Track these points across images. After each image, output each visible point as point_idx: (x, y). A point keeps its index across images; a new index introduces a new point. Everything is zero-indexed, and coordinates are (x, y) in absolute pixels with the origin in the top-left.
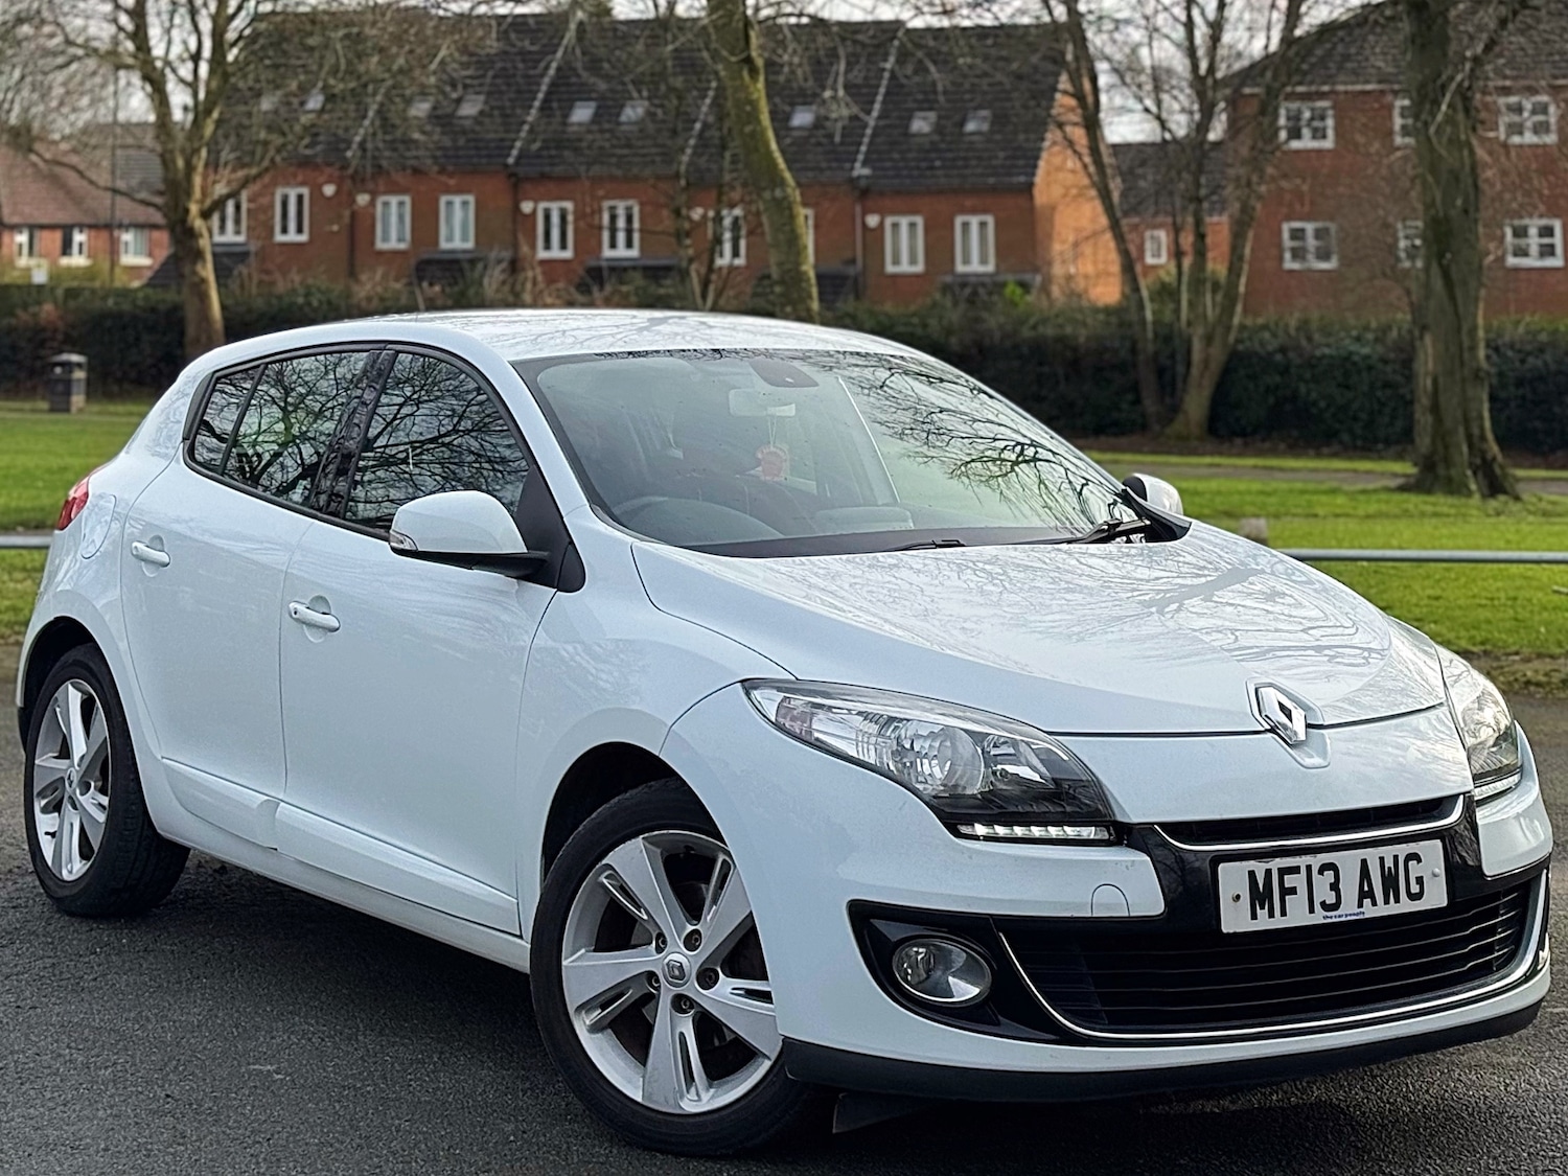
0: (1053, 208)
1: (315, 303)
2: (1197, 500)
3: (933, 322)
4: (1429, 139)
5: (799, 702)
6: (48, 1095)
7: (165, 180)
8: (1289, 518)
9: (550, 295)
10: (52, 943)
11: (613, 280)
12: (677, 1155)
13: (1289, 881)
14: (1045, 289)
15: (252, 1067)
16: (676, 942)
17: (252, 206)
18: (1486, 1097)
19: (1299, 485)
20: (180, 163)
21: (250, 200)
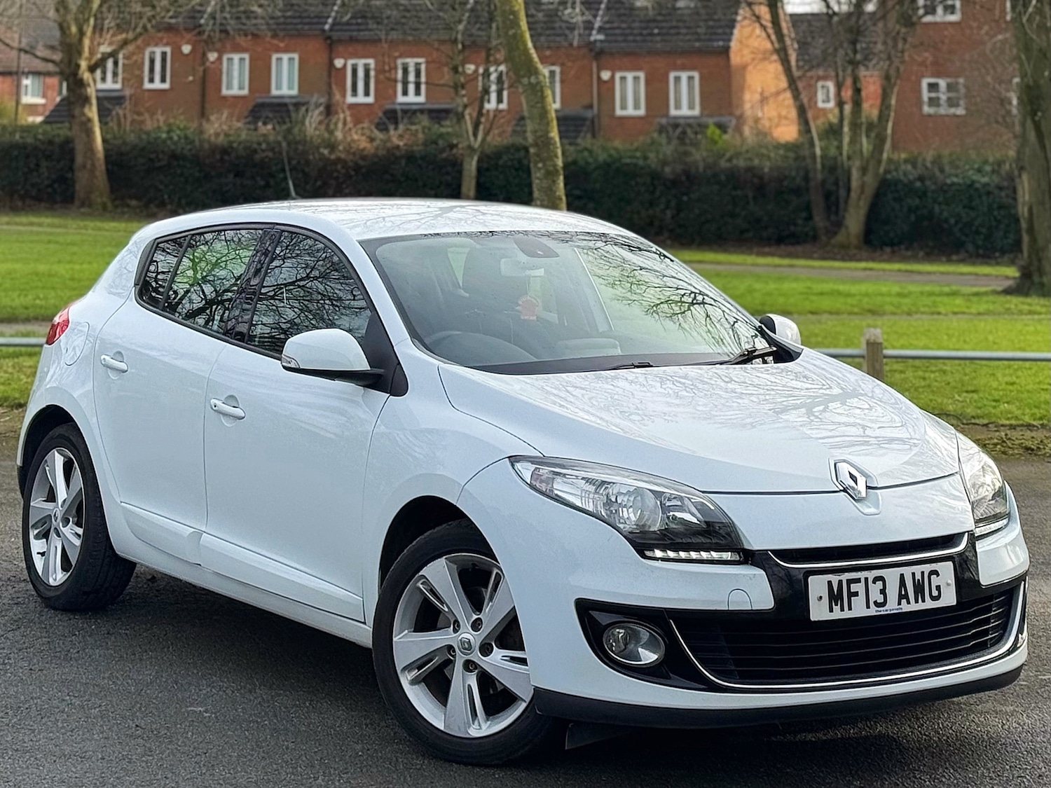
0: (744, 67)
1: (176, 138)
2: (849, 300)
3: (652, 155)
4: (1023, 25)
5: (545, 470)
6: (60, 724)
7: (62, 43)
8: (919, 316)
9: (356, 133)
10: (45, 628)
11: (405, 120)
12: (466, 764)
13: (854, 588)
14: (738, 129)
15: (189, 709)
16: (466, 626)
17: (126, 62)
18: (988, 732)
19: (927, 288)
20: (74, 29)
21: (124, 58)
